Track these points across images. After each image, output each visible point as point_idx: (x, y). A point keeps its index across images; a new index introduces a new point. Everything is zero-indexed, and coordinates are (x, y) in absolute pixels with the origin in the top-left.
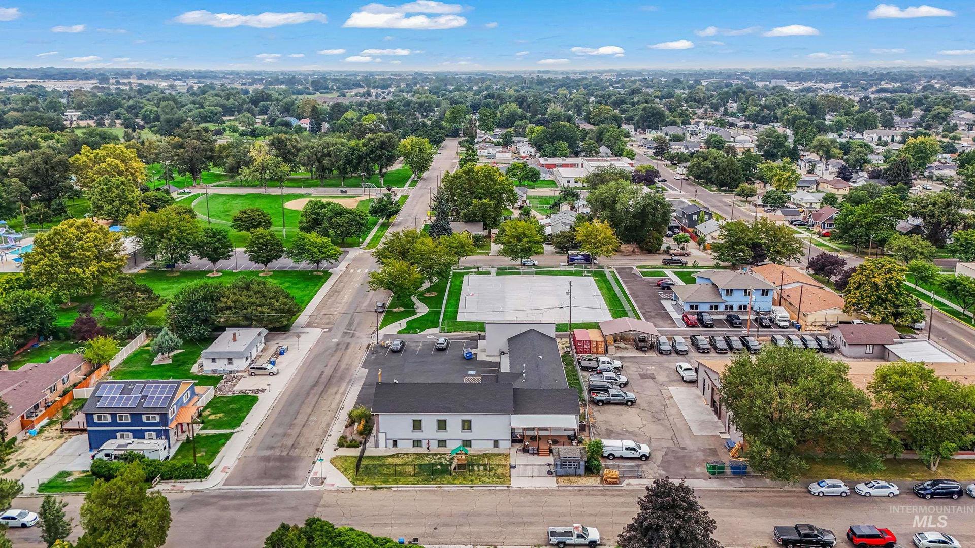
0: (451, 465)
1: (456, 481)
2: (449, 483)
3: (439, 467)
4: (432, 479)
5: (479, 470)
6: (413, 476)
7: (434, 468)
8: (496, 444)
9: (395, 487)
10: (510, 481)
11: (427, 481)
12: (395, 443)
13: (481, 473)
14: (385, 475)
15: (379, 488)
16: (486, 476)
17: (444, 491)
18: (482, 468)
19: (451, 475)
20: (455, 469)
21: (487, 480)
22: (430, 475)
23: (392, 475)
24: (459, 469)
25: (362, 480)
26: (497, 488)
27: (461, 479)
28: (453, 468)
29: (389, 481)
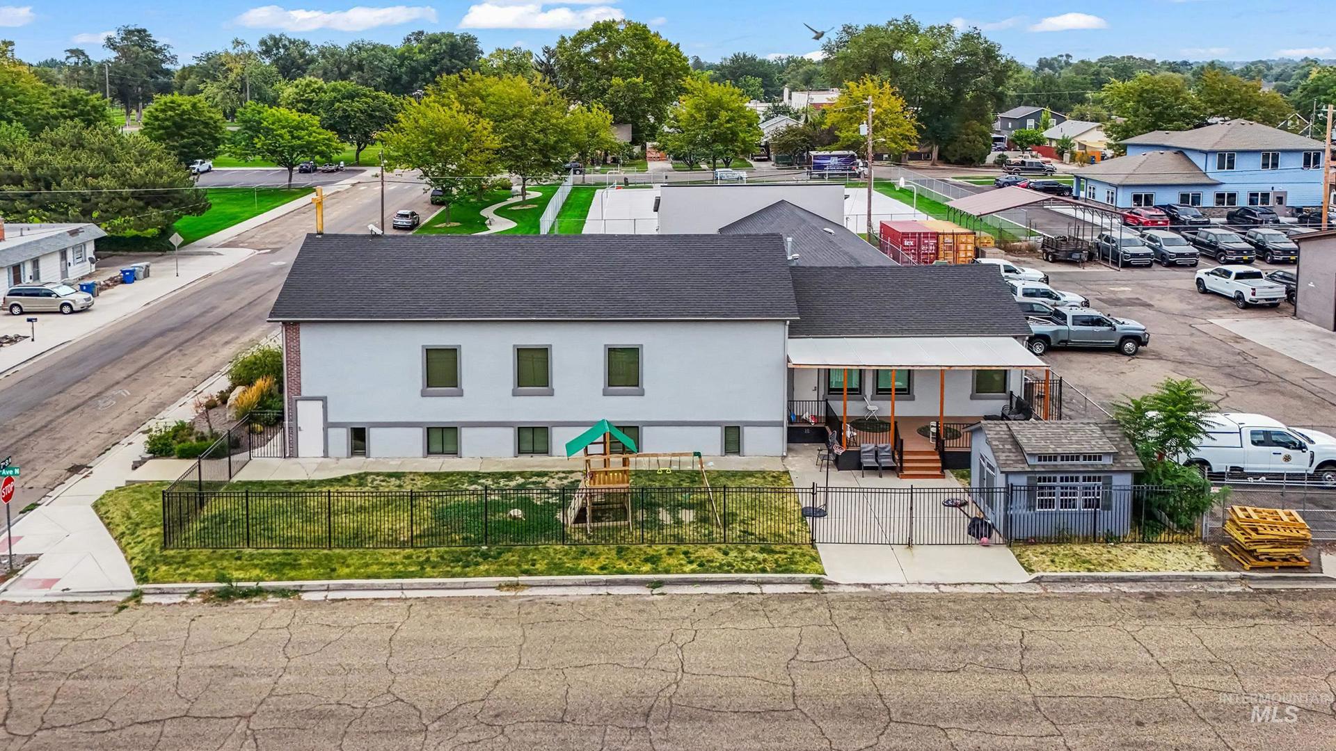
0: (564, 506)
1: (584, 563)
2: (557, 568)
3: (517, 512)
4: (485, 556)
5: (679, 523)
6: (403, 545)
7: (500, 516)
8: (732, 438)
9: (315, 590)
10: (816, 559)
11: (462, 563)
12: (359, 437)
13: (688, 532)
14: (286, 542)
15: (247, 594)
16: (711, 541)
17: (532, 601)
18: (688, 516)
19: (563, 538)
20: (581, 517)
21: (719, 556)
22: (479, 542)
23: (318, 542)
24: (595, 519)
25: (184, 561)
26: (768, 589)
27: (607, 553)
28: (572, 514)
29: (295, 566)
